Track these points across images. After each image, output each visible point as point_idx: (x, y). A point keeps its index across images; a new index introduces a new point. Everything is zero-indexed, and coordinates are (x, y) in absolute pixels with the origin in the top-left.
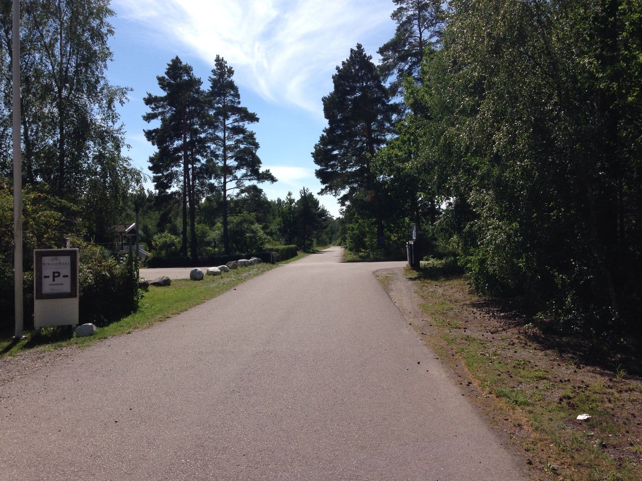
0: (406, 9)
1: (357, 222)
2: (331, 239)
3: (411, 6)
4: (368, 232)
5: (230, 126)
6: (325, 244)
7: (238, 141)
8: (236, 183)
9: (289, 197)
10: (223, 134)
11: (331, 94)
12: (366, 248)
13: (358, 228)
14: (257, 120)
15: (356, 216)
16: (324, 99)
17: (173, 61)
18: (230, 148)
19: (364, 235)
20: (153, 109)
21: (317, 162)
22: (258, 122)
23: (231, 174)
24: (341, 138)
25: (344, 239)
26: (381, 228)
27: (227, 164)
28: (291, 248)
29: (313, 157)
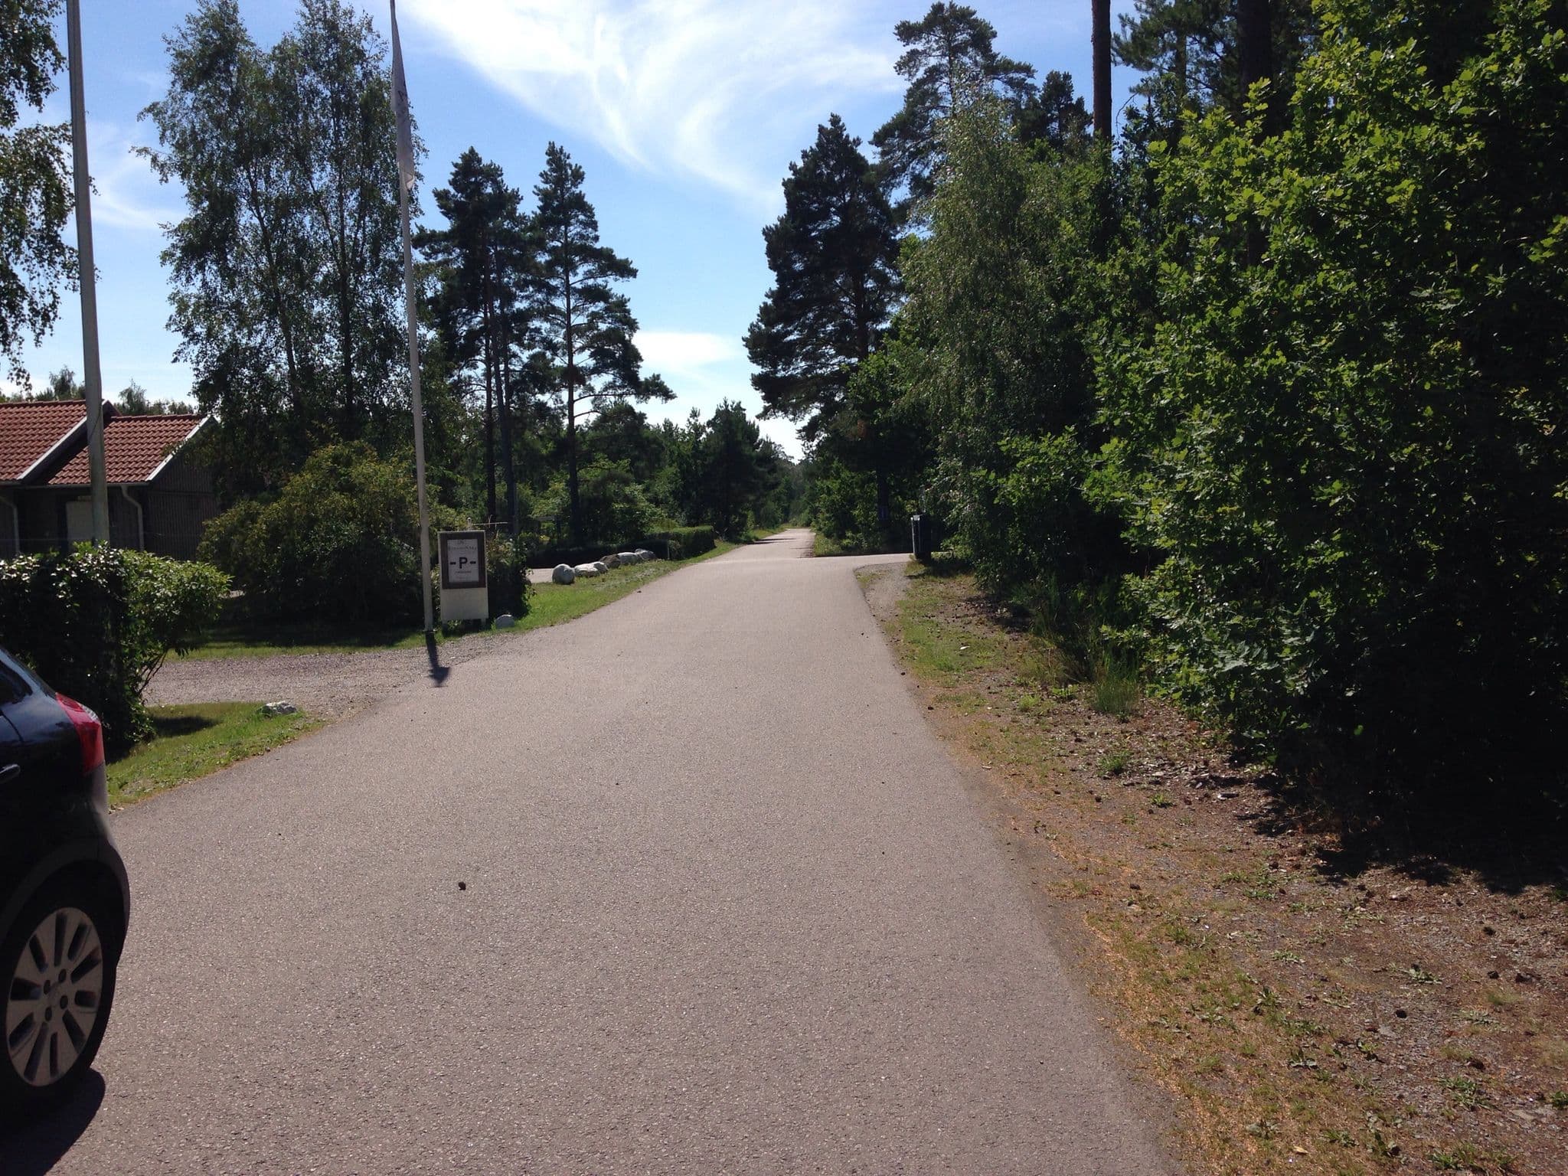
0: (924, 52)
1: (838, 477)
2: (786, 511)
3: (935, 46)
4: (860, 497)
5: (579, 286)
6: (772, 523)
7: (595, 316)
8: (593, 402)
9: (692, 421)
10: (565, 302)
11: (781, 220)
12: (856, 531)
13: (839, 490)
14: (633, 273)
15: (835, 464)
16: (768, 233)
17: (464, 157)
18: (579, 330)
19: (851, 502)
20: (428, 256)
21: (755, 358)
22: (635, 276)
23: (582, 382)
24: (804, 306)
25: (815, 511)
26: (884, 489)
27: (574, 363)
28: (703, 532)
29: (746, 346)
